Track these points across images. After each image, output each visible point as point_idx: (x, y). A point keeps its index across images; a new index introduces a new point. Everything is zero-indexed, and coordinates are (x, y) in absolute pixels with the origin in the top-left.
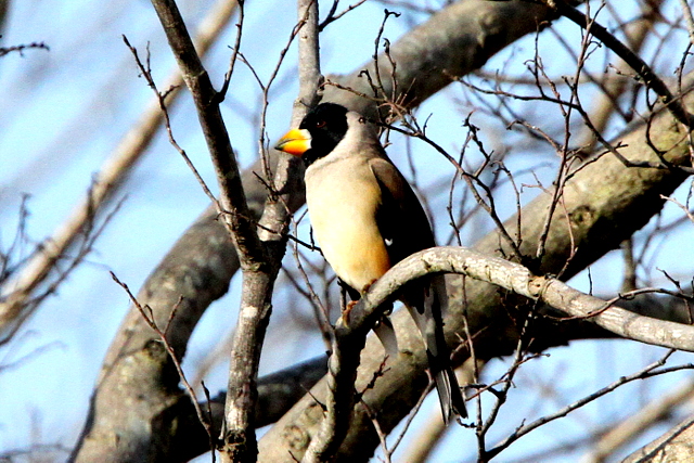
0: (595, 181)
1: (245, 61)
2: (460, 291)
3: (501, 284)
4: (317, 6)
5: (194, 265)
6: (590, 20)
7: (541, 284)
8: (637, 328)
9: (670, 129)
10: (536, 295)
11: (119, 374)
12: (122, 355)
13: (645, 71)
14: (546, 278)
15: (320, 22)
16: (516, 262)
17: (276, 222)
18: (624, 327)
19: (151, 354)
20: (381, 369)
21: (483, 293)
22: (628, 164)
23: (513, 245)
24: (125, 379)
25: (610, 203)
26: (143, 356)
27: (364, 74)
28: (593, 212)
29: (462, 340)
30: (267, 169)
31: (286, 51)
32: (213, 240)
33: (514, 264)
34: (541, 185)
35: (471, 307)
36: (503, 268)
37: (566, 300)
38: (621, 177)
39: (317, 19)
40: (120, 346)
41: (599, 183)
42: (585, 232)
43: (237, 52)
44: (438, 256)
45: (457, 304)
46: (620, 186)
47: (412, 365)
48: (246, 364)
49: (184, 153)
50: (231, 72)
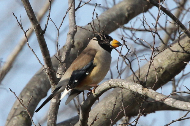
0: (164, 59)
1: (52, 21)
2: (121, 94)
3: (133, 90)
4: (75, 3)
5: (36, 87)
6: (160, 5)
7: (146, 90)
8: (177, 104)
9: (187, 42)
10: (145, 94)
11: (12, 123)
12: (13, 116)
13: (177, 21)
14: (148, 88)
15: (76, 8)
16: (138, 83)
17: (62, 72)
18: (172, 104)
19: (22, 116)
20: (96, 119)
21: (128, 95)
22: (173, 51)
23: (137, 78)
24: (14, 124)
25: (168, 66)
26: (20, 116)
27: (89, 24)
28: (163, 69)
29: (121, 109)
30: (59, 55)
31: (65, 17)
32: (42, 79)
33: (138, 84)
34: (146, 59)
35: (124, 99)
36: (134, 85)
37: (154, 95)
38: (172, 58)
39: (75, 7)
40: (13, 113)
41: (165, 60)
42: (161, 76)
43: (49, 18)
44: (113, 82)
45: (120, 99)
46: (171, 60)
47: (106, 118)
48: (53, 117)
49: (32, 50)
50: (47, 24)
